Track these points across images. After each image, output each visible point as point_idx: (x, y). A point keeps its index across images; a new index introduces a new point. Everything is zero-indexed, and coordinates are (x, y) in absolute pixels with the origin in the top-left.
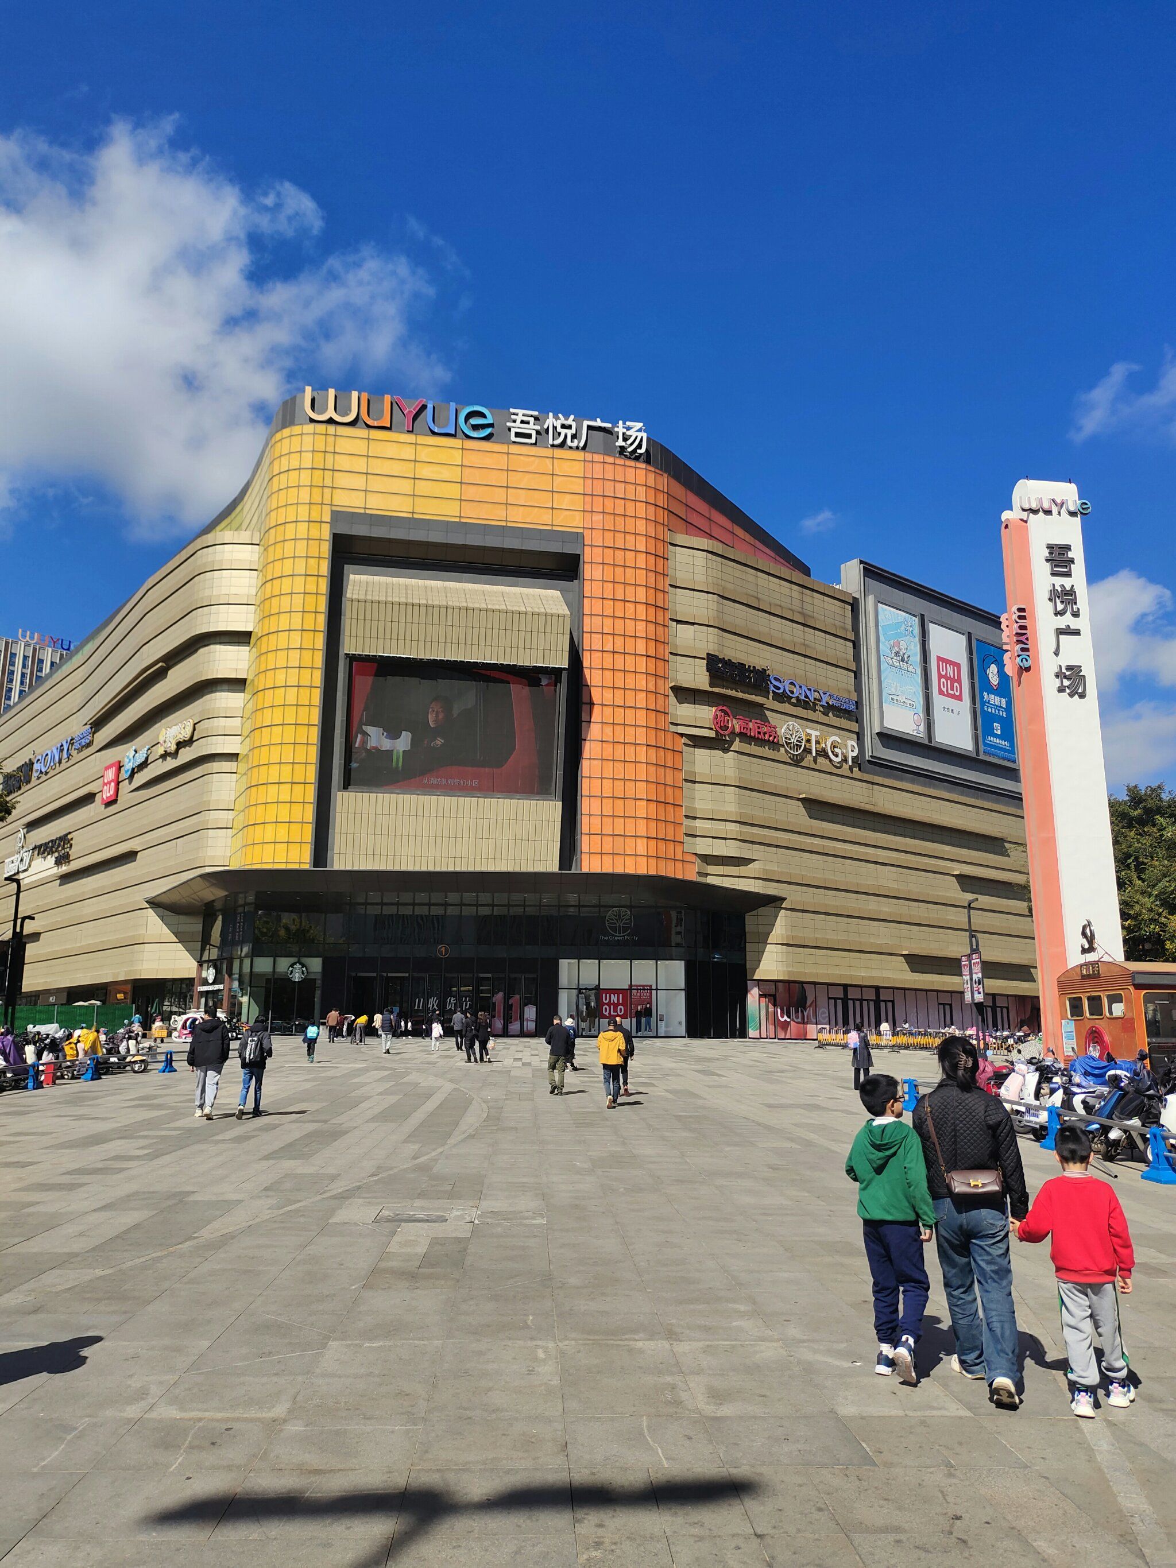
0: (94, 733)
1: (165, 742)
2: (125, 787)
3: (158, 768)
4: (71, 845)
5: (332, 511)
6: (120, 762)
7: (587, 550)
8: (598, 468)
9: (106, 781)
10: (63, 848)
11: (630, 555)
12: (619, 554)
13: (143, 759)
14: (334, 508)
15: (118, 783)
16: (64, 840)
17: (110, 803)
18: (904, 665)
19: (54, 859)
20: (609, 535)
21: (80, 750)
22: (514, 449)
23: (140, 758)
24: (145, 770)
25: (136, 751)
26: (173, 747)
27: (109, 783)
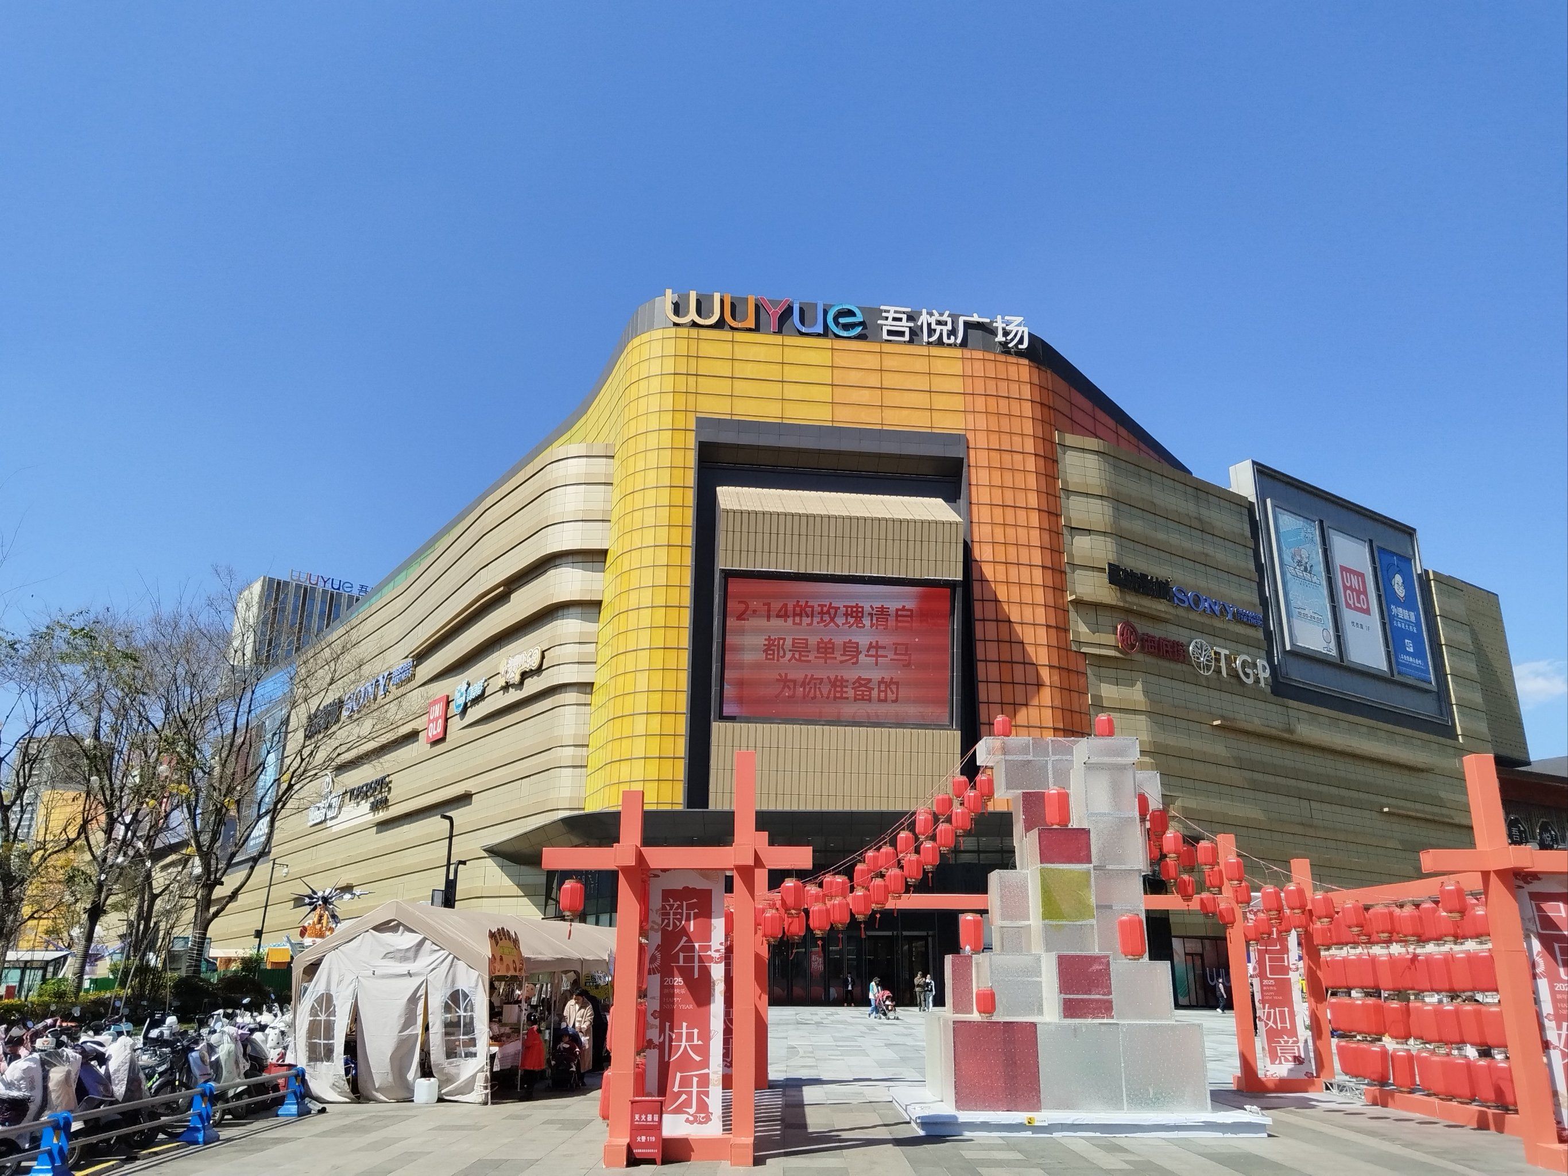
0: (416, 666)
1: (507, 672)
2: (455, 724)
3: (497, 701)
4: (390, 789)
5: (697, 418)
6: (448, 697)
7: (972, 453)
8: (978, 365)
9: (431, 718)
10: (381, 792)
11: (1018, 457)
12: (1007, 457)
13: (479, 692)
14: (699, 415)
15: (446, 720)
16: (382, 783)
17: (436, 742)
18: (1307, 575)
19: (368, 805)
20: (994, 437)
21: (398, 686)
22: (887, 347)
23: (475, 691)
24: (482, 704)
25: (469, 685)
26: (517, 679)
27: (436, 719)
